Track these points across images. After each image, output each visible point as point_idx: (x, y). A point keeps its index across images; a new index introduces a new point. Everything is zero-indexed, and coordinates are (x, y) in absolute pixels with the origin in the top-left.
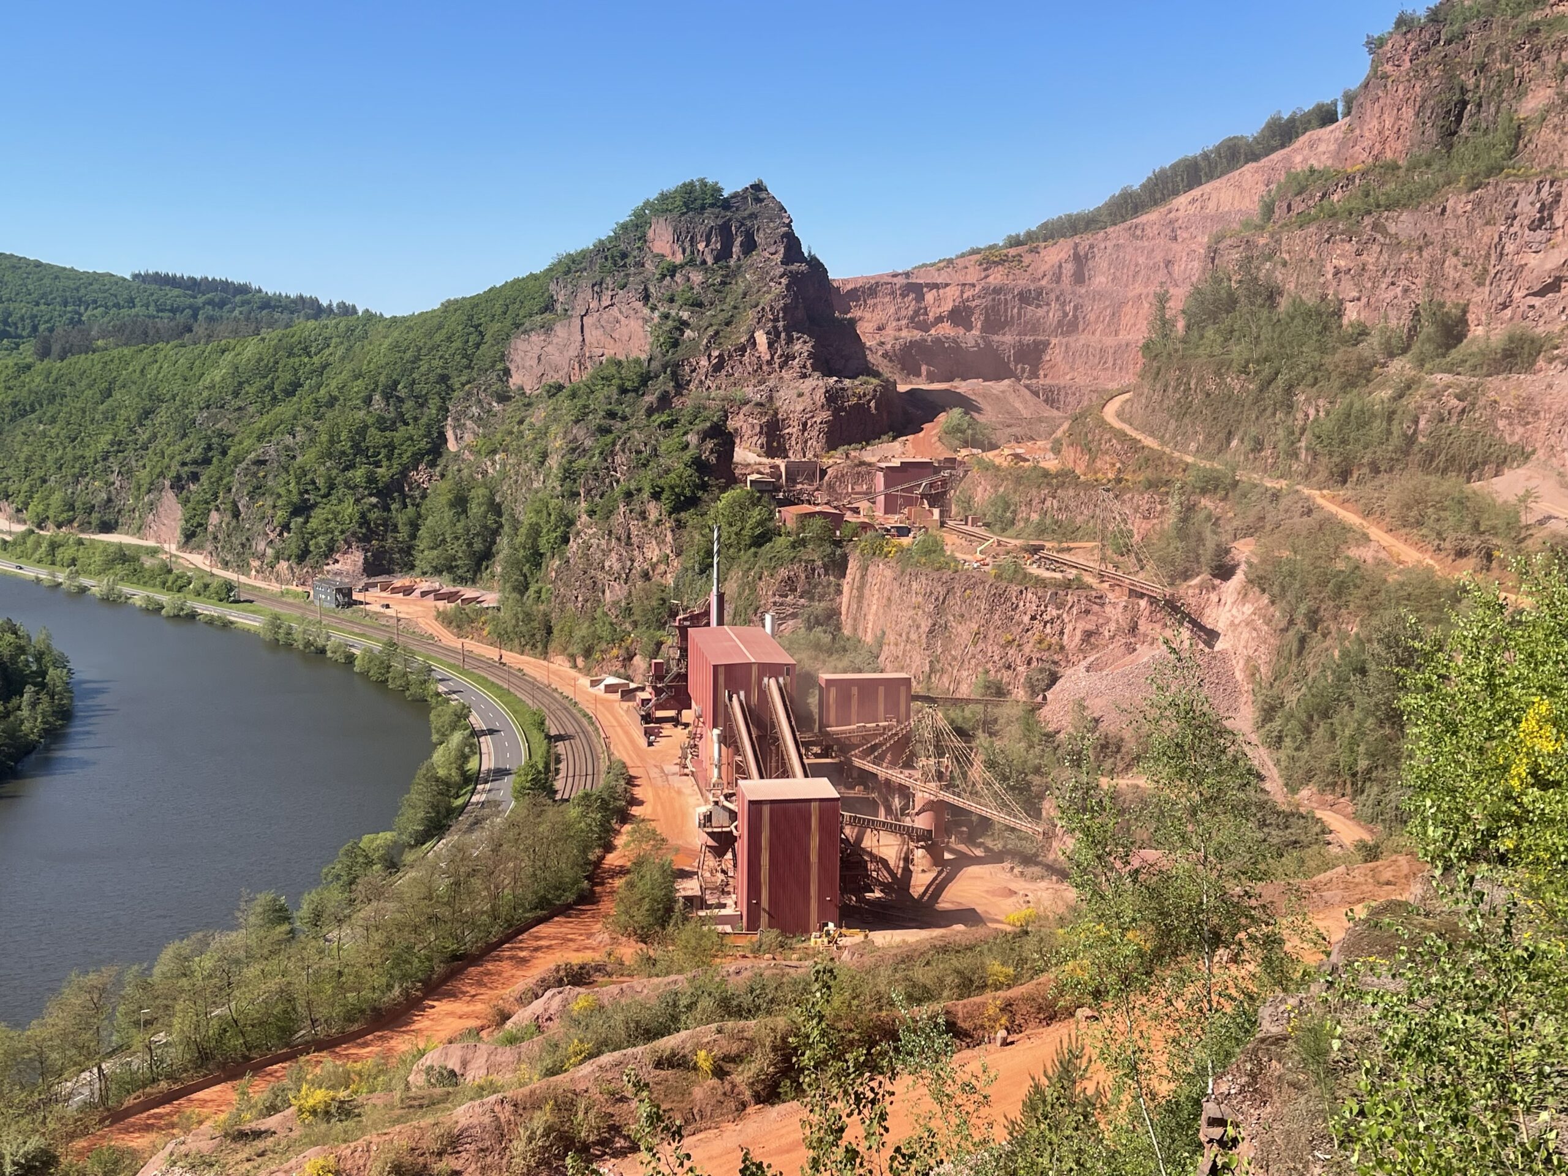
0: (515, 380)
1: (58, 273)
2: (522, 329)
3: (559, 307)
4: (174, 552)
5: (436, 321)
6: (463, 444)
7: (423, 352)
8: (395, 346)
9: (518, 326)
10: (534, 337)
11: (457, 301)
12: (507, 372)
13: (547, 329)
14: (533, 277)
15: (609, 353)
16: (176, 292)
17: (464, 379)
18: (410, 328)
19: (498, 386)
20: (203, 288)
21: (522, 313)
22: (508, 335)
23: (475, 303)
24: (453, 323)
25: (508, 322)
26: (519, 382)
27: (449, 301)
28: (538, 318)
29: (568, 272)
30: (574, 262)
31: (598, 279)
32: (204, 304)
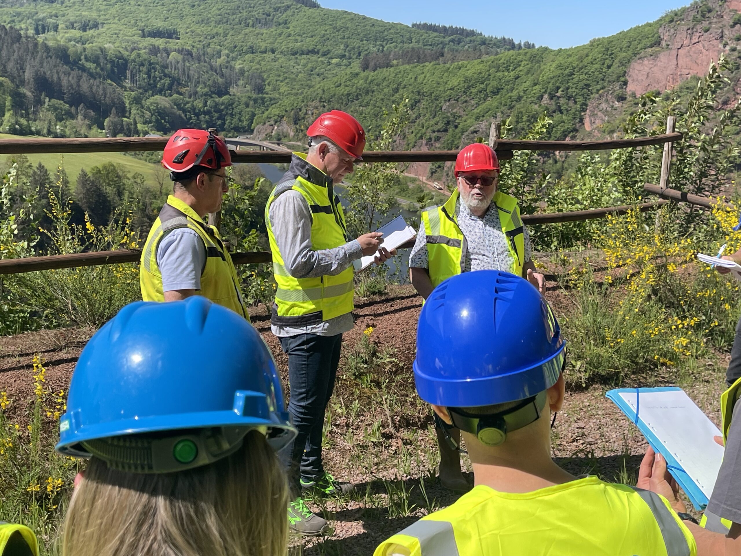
0: (630, 88)
1: (374, 23)
2: (638, 56)
3: (664, 43)
4: (425, 181)
5: (585, 52)
6: (595, 126)
7: (576, 70)
8: (559, 66)
9: (635, 55)
10: (646, 62)
11: (599, 40)
12: (625, 83)
13: (654, 56)
14: (649, 25)
15: (693, 72)
16: (436, 34)
17: (599, 87)
18: (570, 56)
19: (618, 92)
20: (449, 32)
21: (639, 46)
22: (629, 61)
23: (610, 41)
24: (596, 53)
25: (630, 53)
26: (633, 90)
27: (595, 40)
28: (650, 50)
29: (671, 21)
30: (676, 15)
31: (691, 25)
32: (450, 41)
